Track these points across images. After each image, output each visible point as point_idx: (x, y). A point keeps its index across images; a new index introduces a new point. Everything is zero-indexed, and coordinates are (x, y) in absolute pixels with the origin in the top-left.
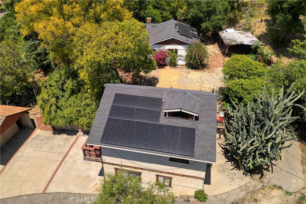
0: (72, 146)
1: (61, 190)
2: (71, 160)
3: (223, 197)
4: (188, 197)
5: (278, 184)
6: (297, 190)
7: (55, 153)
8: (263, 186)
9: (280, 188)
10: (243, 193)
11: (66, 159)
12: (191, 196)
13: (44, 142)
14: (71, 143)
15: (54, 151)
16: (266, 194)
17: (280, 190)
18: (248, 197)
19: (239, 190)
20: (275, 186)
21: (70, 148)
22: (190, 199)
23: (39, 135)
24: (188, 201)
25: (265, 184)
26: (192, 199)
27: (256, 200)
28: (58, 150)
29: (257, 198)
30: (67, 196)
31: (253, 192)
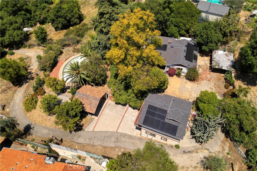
0: (126, 112)
1: (123, 132)
2: (126, 119)
3: (186, 148)
4: (172, 146)
5: (208, 148)
6: (214, 152)
7: (119, 114)
8: (202, 148)
9: (208, 150)
10: (193, 149)
11: (124, 118)
12: (174, 146)
13: (113, 108)
14: (125, 110)
15: (118, 113)
16: (202, 151)
17: (208, 151)
18: (195, 151)
19: (192, 147)
20: (206, 149)
21: (125, 113)
22: (173, 146)
23: (110, 103)
24: (172, 147)
25: (203, 147)
26: (174, 147)
27: (197, 152)
28: (120, 113)
29: (198, 152)
30: (126, 135)
31: (197, 149)
